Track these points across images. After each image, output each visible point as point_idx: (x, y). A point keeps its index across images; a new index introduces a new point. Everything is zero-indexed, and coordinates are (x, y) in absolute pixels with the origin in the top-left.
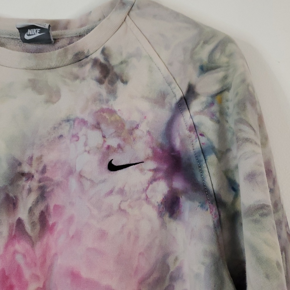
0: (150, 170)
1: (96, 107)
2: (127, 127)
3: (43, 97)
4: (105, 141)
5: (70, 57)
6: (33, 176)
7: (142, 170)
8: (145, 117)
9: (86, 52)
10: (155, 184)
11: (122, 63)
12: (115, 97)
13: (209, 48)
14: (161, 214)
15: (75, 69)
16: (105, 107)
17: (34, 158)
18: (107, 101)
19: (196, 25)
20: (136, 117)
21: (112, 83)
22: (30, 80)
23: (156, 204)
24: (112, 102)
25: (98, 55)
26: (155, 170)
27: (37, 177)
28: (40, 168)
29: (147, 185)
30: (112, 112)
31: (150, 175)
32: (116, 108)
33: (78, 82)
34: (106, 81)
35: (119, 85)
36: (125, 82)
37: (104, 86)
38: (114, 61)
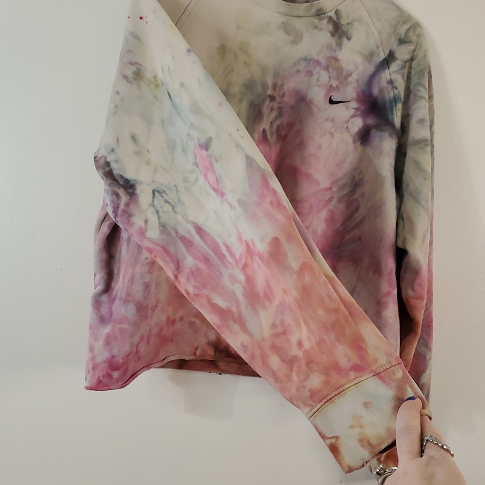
0: (353, 109)
1: (328, 54)
2: (344, 73)
3: (290, 38)
4: (329, 81)
5: (313, 11)
6: (275, 99)
7: (347, 108)
8: (357, 69)
9: (325, 9)
10: (354, 119)
11: (348, 24)
12: (341, 49)
13: (406, 27)
14: (355, 141)
15: (315, 21)
16: (333, 55)
17: (278, 84)
18: (335, 51)
19: (398, 8)
20: (351, 67)
21: (340, 37)
22: (282, 22)
23: (353, 134)
24: (337, 52)
25: (332, 14)
26: (356, 109)
27: (278, 99)
28: (281, 94)
29: (349, 119)
30: (336, 60)
31: (352, 111)
32: (340, 57)
33: (316, 31)
34: (337, 35)
35: (345, 40)
36: (349, 39)
37: (334, 39)
38: (343, 21)
